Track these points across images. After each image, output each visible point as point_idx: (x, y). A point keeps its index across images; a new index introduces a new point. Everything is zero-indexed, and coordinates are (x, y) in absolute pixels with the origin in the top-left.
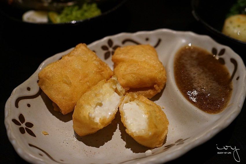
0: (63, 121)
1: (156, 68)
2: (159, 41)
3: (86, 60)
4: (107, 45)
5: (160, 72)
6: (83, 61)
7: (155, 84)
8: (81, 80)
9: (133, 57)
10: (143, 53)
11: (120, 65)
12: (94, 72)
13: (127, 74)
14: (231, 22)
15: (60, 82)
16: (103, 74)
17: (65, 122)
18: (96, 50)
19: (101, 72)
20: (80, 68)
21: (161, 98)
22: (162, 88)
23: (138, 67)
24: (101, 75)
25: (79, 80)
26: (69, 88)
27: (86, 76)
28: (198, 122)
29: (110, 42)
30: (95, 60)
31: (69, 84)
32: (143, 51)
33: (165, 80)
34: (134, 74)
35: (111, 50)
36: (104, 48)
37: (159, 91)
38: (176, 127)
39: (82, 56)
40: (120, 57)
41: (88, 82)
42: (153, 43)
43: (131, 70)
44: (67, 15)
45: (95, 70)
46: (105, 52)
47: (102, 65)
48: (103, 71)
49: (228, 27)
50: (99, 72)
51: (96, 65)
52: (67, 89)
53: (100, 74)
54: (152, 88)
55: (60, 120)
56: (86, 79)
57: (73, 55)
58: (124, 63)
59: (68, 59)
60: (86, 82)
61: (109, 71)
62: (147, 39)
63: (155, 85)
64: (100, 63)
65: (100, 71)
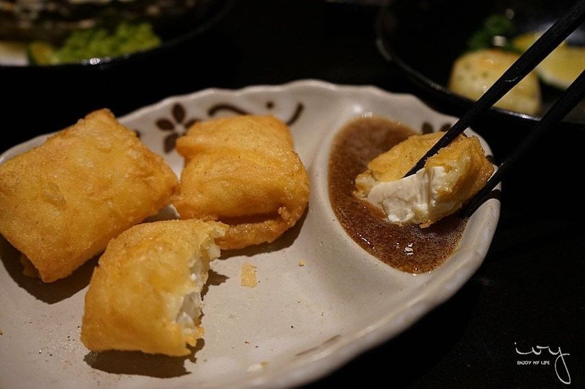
0: (44, 301)
1: (282, 166)
2: (300, 109)
3: (108, 146)
4: (170, 117)
5: (293, 175)
6: (100, 149)
7: (282, 205)
8: (92, 194)
9: (227, 140)
10: (252, 131)
11: (195, 160)
12: (127, 176)
13: (210, 181)
14: (468, 67)
15: (36, 198)
16: (150, 181)
17: (51, 302)
18: (142, 129)
19: (146, 176)
20: (90, 165)
21: (296, 242)
22: (298, 216)
23: (237, 164)
24: (146, 183)
25: (86, 196)
26: (58, 213)
27: (106, 185)
28: (381, 294)
29: (178, 111)
30: (132, 147)
31: (61, 204)
32: (252, 128)
33: (306, 195)
34: (229, 179)
35: (179, 128)
36: (163, 124)
37: (292, 223)
38: (331, 308)
39: (99, 138)
40: (196, 140)
41: (111, 199)
42: (284, 113)
43: (219, 171)
44: (76, 48)
45: (130, 170)
46: (165, 134)
47: (148, 161)
48: (151, 174)
49: (460, 78)
50: (141, 176)
51: (134, 160)
52: (53, 216)
53: (144, 181)
54: (274, 216)
55: (38, 298)
56: (105, 193)
57: (73, 136)
58: (205, 156)
59: (60, 144)
60: (106, 200)
61: (166, 176)
62: (270, 105)
63: (280, 209)
64: (145, 156)
65: (143, 173)
